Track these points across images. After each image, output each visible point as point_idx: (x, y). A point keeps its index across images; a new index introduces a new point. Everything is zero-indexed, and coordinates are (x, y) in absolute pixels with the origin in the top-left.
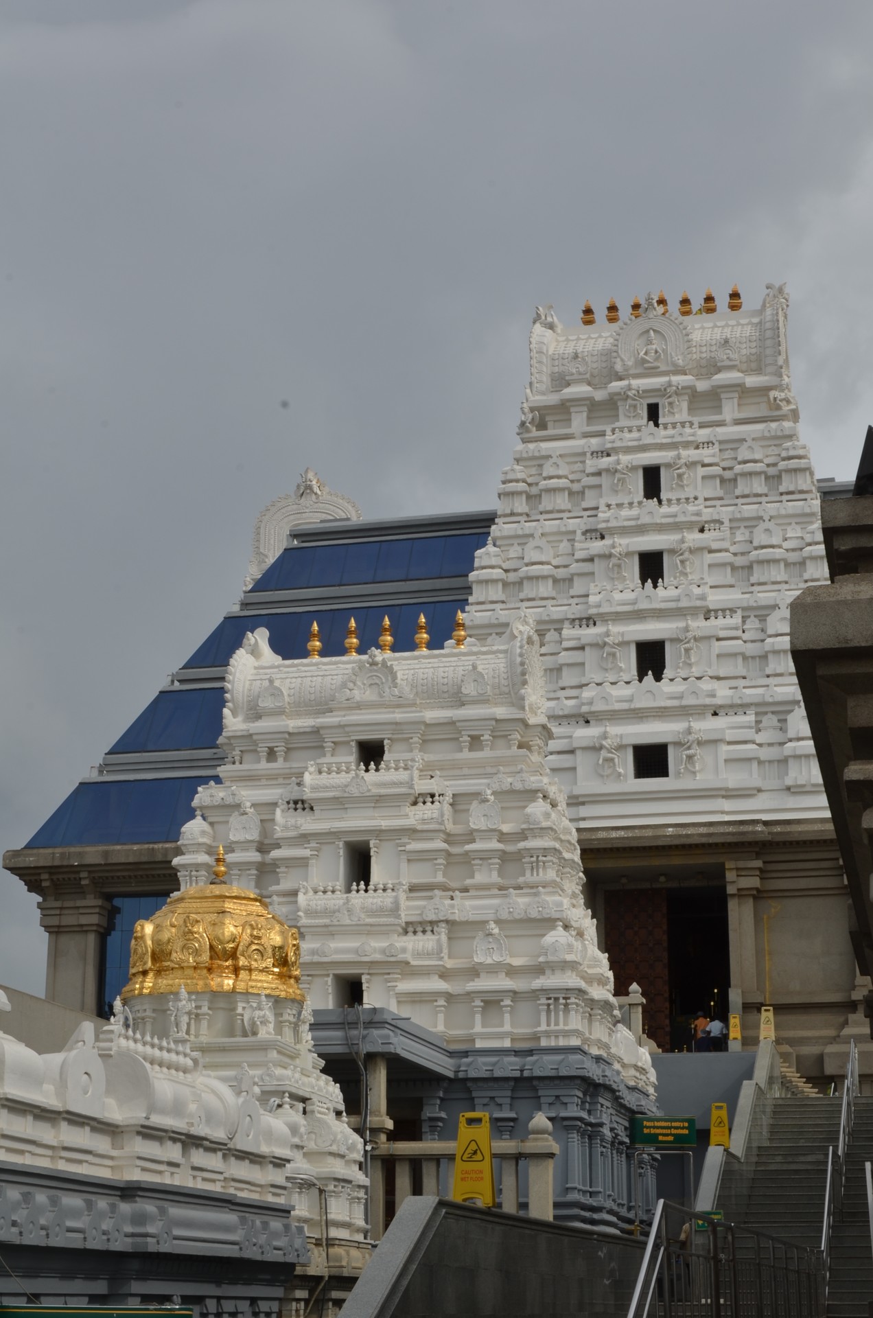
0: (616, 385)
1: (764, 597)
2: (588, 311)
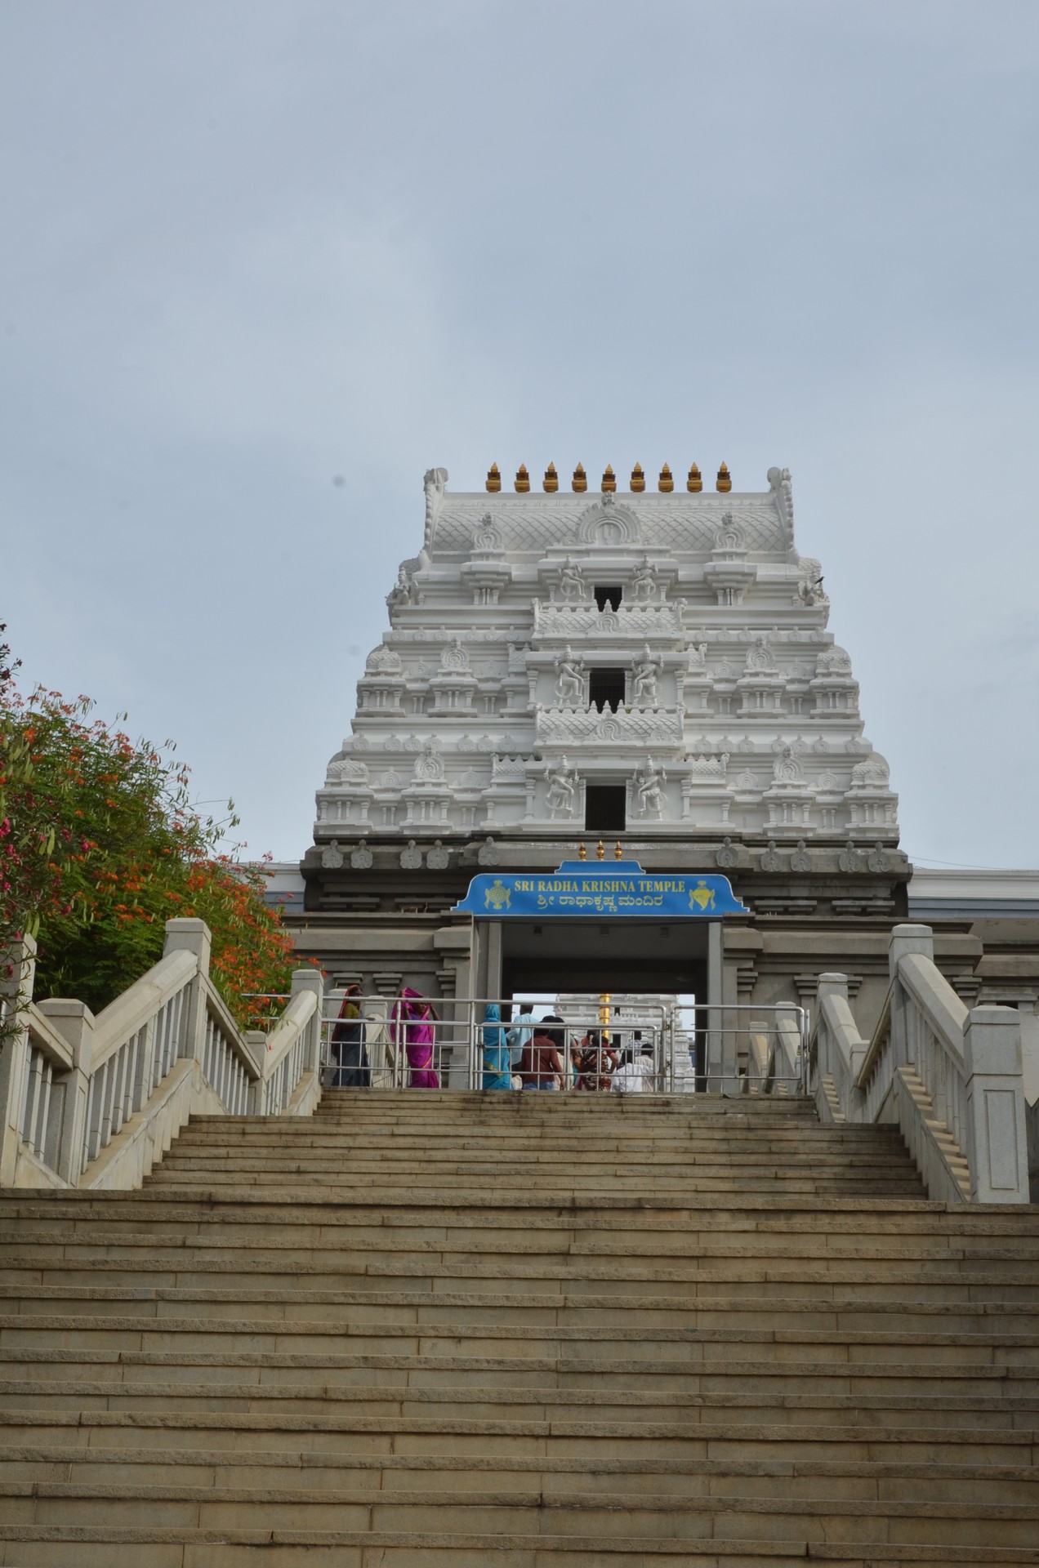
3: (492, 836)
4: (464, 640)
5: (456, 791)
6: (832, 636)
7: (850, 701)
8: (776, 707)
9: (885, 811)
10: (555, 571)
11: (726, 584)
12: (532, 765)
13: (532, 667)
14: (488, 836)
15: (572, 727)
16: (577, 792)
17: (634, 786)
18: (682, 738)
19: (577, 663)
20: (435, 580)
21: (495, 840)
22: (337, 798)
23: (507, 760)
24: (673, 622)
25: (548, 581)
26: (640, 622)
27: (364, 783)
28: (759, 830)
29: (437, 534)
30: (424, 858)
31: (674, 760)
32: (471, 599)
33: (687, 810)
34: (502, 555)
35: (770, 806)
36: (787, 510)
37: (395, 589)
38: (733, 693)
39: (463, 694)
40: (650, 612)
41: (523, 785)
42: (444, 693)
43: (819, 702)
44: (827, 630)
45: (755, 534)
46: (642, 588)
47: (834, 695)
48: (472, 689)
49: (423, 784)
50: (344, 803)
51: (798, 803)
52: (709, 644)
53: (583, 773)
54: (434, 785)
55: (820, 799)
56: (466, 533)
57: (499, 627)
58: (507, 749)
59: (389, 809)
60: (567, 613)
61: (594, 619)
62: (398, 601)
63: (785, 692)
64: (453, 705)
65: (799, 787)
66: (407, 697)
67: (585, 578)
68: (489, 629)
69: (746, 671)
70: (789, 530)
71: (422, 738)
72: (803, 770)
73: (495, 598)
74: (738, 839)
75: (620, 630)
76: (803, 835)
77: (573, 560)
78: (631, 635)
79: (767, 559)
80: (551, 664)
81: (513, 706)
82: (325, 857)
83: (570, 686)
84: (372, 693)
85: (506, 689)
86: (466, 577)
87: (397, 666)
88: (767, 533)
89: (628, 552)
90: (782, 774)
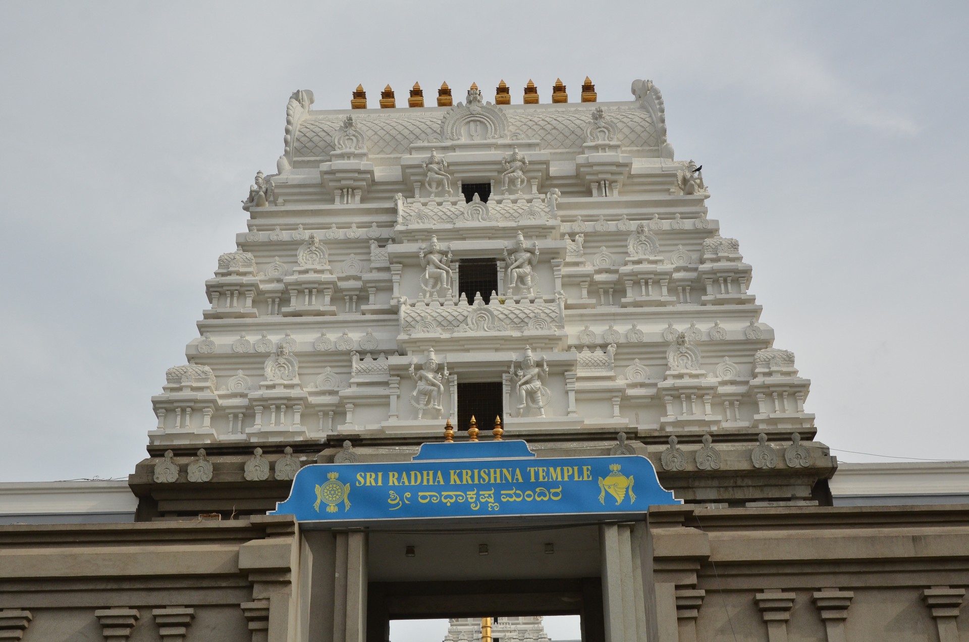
3: (349, 440)
4: (323, 238)
5: (311, 394)
6: (717, 222)
7: (743, 286)
8: (663, 294)
9: (796, 401)
10: (420, 166)
11: (601, 176)
12: (395, 360)
13: (395, 260)
14: (345, 440)
15: (440, 319)
16: (447, 390)
17: (511, 380)
18: (563, 327)
19: (444, 253)
20: (295, 182)
21: (354, 446)
22: (176, 404)
23: (368, 359)
24: (547, 210)
25: (412, 178)
26: (511, 211)
27: (207, 388)
28: (655, 426)
29: (298, 140)
30: (272, 468)
31: (556, 350)
32: (332, 201)
33: (572, 406)
34: (364, 155)
35: (667, 398)
36: (658, 107)
37: (251, 192)
38: (615, 283)
39: (320, 292)
40: (522, 203)
41: (386, 384)
42: (300, 292)
43: (709, 289)
44: (710, 216)
45: (626, 131)
46: (512, 181)
47: (725, 281)
48: (331, 286)
49: (273, 387)
50: (183, 410)
51: (699, 394)
52: (586, 235)
53: (453, 368)
54: (286, 386)
55: (722, 390)
56: (328, 138)
57: (361, 226)
58: (369, 347)
59: (236, 416)
60: (432, 206)
61: (462, 209)
62: (254, 203)
63: (671, 281)
64: (310, 303)
65: (697, 376)
66: (261, 298)
67: (452, 173)
68: (350, 228)
69: (627, 259)
70: (661, 125)
71: (274, 338)
72: (701, 361)
73: (358, 198)
74: (633, 435)
75: (490, 220)
76: (706, 429)
77: (438, 156)
78: (502, 224)
79: (640, 154)
80: (416, 256)
81: (377, 302)
82: (158, 470)
83: (437, 279)
84: (222, 294)
85: (368, 285)
86: (326, 176)
87: (250, 265)
88: (638, 129)
89: (497, 146)
90: (676, 364)
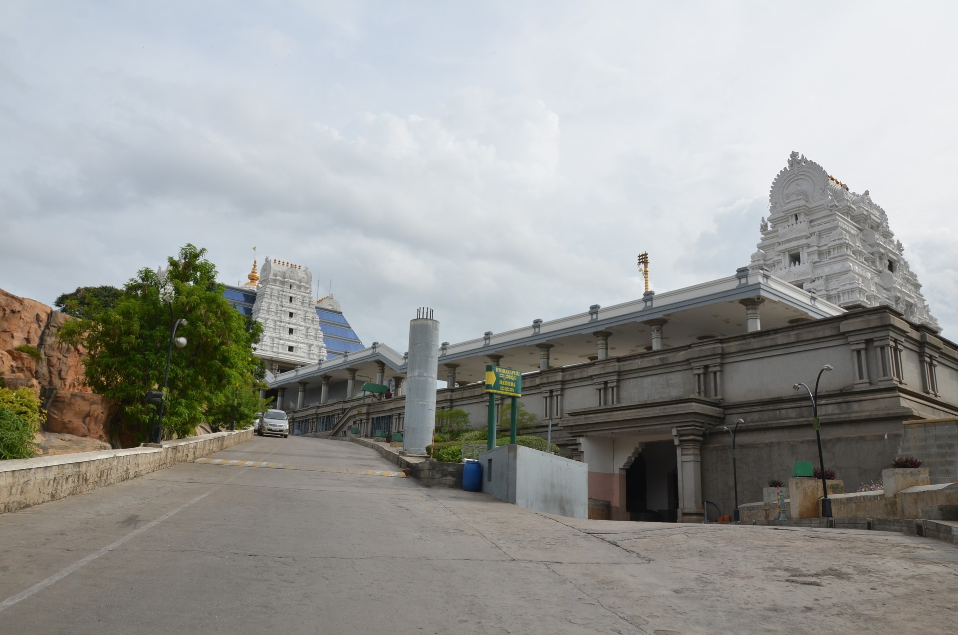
0: (286, 280)
1: (308, 325)
2: (275, 260)
